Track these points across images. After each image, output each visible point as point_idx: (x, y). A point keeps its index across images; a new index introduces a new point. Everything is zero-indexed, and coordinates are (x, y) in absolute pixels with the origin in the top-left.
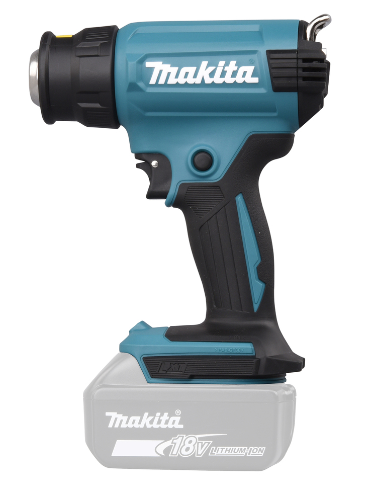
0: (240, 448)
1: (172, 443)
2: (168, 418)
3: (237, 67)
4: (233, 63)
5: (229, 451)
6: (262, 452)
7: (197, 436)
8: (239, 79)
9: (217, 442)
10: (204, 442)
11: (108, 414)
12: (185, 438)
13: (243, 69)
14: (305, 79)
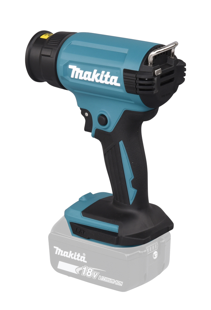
0: (112, 279)
1: (82, 269)
2: (80, 256)
3: (110, 76)
4: (108, 73)
5: (107, 279)
6: (121, 284)
7: (93, 269)
8: (111, 83)
9: (102, 274)
10: (96, 272)
11: (55, 247)
12: (88, 268)
13: (113, 77)
14: (140, 90)
